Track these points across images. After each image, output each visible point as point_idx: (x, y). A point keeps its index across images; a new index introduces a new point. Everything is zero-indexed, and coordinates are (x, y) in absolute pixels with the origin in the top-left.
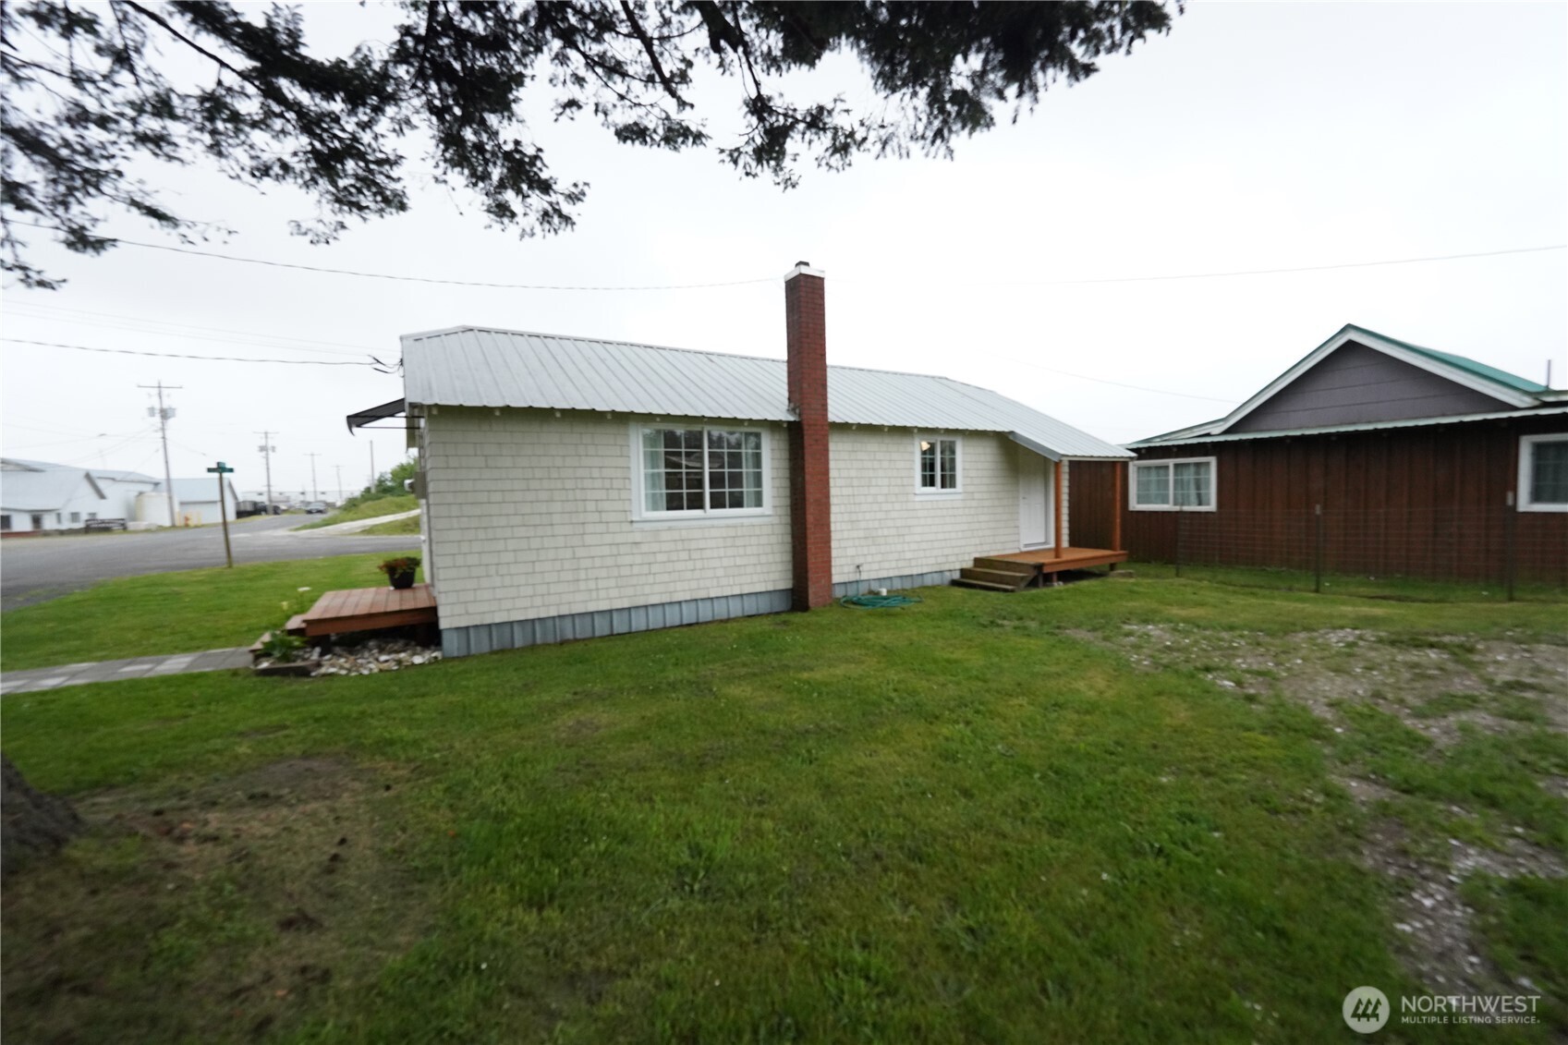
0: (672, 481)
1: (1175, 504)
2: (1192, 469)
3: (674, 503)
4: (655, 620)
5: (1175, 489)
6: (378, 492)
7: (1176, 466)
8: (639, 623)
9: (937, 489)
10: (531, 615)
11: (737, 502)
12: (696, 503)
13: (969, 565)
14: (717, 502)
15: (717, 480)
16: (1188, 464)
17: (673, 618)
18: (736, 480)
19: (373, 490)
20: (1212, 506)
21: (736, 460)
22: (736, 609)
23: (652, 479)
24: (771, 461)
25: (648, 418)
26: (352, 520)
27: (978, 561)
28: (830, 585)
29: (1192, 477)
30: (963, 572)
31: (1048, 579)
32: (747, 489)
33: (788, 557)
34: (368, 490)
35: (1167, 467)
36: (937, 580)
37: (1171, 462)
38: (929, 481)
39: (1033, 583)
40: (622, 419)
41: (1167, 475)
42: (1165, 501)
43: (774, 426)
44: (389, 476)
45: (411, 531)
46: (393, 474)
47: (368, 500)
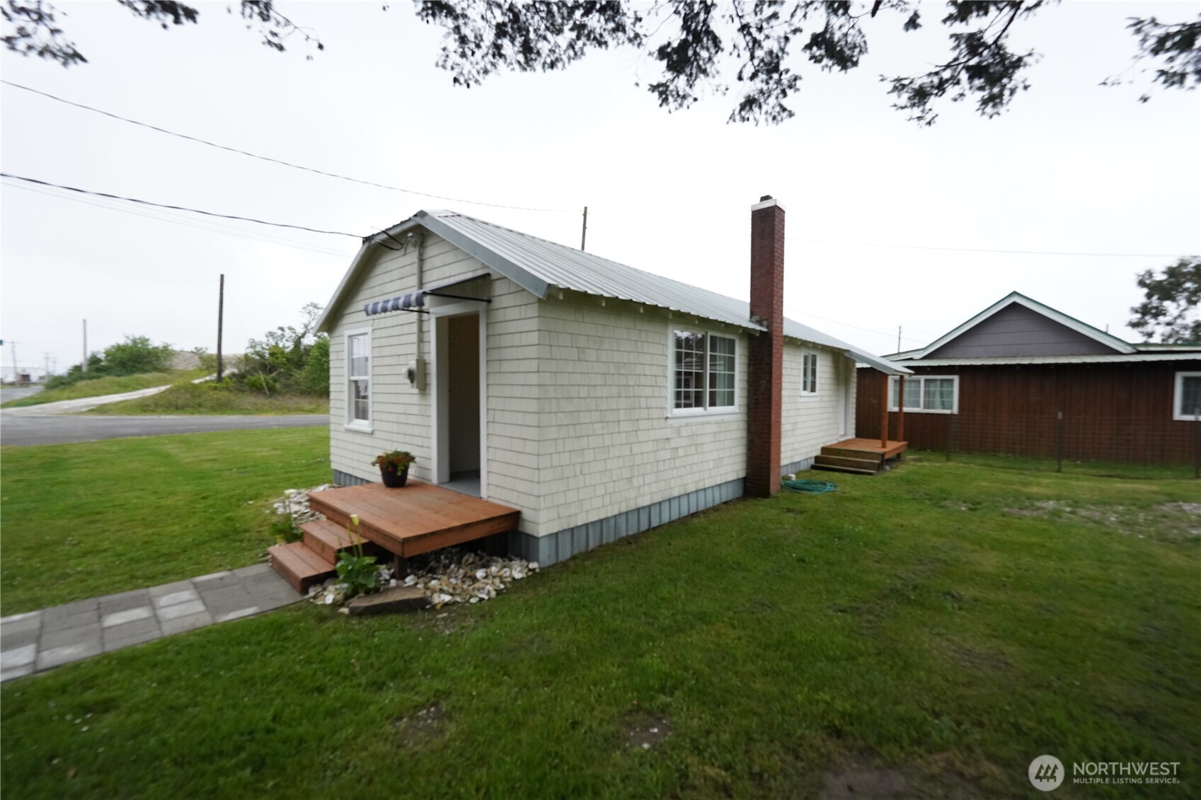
0: (687, 378)
1: (925, 408)
2: (938, 383)
3: (687, 401)
5: (925, 397)
6: (90, 371)
7: (926, 381)
9: (809, 392)
12: (701, 401)
13: (818, 453)
14: (713, 401)
15: (713, 380)
16: (936, 380)
18: (720, 380)
19: (85, 369)
20: (955, 410)
21: (721, 364)
23: (677, 378)
24: (740, 367)
27: (824, 450)
29: (938, 389)
30: (816, 458)
32: (725, 390)
33: (744, 450)
34: (78, 368)
35: (919, 382)
37: (923, 378)
38: (806, 386)
41: (919, 386)
42: (918, 406)
43: (742, 332)
44: (102, 356)
45: (153, 412)
46: (108, 353)
47: (82, 378)
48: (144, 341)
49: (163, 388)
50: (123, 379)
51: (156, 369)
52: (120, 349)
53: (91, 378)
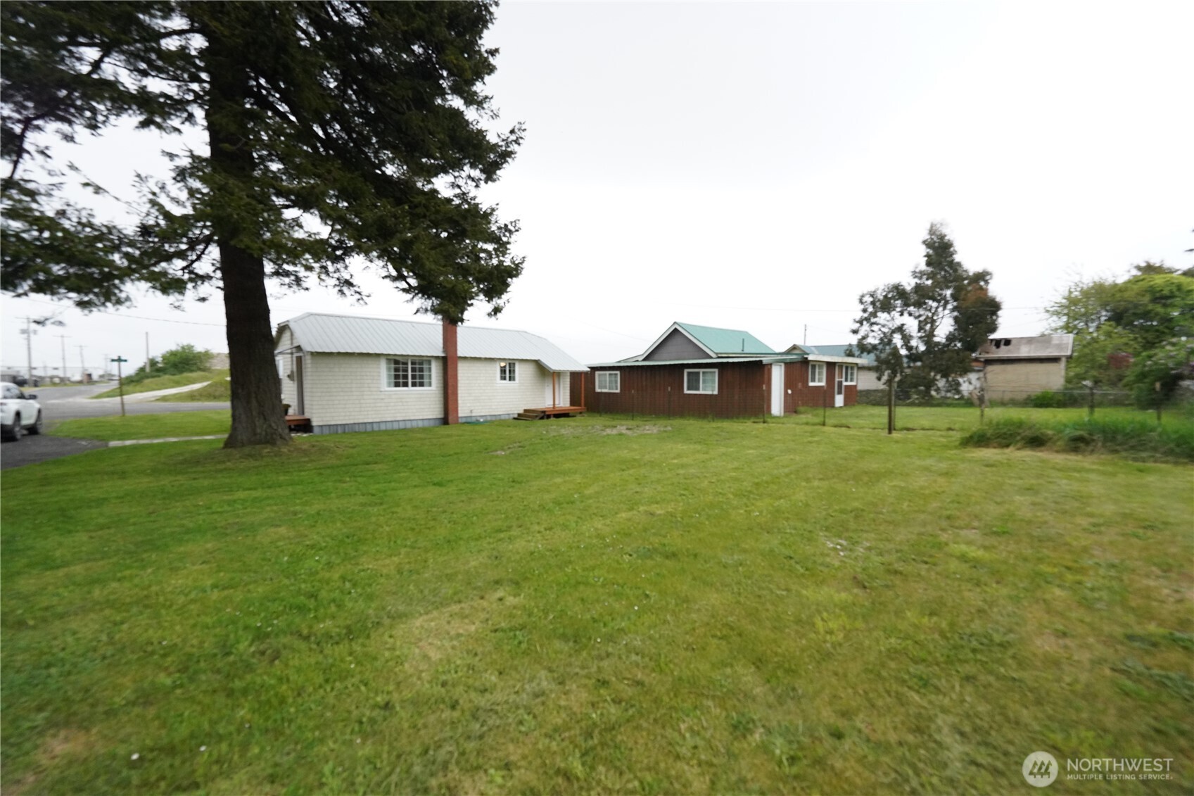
0: (397, 377)
1: (609, 389)
2: (611, 376)
3: (397, 385)
4: (389, 426)
5: (607, 383)
6: (152, 371)
8: (383, 427)
9: (507, 381)
10: (344, 422)
11: (422, 385)
12: (405, 385)
13: (522, 412)
14: (414, 385)
15: (414, 377)
16: (613, 374)
17: (396, 426)
18: (422, 377)
19: (148, 370)
20: (618, 391)
21: (421, 370)
22: (420, 424)
23: (389, 376)
24: (435, 371)
25: (387, 356)
26: (141, 392)
27: (525, 411)
28: (457, 417)
29: (614, 379)
30: (519, 415)
31: (549, 417)
32: (426, 380)
33: (442, 406)
34: (142, 369)
35: (606, 375)
36: (507, 417)
37: (608, 373)
38: (503, 378)
39: (542, 418)
40: (378, 356)
41: (606, 378)
42: (605, 388)
43: (437, 358)
44: (159, 359)
45: (199, 400)
46: (164, 357)
47: (147, 377)
48: (190, 347)
49: (205, 384)
50: (177, 377)
51: (200, 369)
52: (173, 354)
53: (153, 377)
